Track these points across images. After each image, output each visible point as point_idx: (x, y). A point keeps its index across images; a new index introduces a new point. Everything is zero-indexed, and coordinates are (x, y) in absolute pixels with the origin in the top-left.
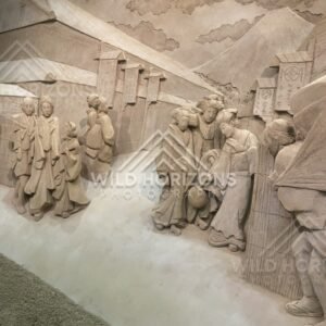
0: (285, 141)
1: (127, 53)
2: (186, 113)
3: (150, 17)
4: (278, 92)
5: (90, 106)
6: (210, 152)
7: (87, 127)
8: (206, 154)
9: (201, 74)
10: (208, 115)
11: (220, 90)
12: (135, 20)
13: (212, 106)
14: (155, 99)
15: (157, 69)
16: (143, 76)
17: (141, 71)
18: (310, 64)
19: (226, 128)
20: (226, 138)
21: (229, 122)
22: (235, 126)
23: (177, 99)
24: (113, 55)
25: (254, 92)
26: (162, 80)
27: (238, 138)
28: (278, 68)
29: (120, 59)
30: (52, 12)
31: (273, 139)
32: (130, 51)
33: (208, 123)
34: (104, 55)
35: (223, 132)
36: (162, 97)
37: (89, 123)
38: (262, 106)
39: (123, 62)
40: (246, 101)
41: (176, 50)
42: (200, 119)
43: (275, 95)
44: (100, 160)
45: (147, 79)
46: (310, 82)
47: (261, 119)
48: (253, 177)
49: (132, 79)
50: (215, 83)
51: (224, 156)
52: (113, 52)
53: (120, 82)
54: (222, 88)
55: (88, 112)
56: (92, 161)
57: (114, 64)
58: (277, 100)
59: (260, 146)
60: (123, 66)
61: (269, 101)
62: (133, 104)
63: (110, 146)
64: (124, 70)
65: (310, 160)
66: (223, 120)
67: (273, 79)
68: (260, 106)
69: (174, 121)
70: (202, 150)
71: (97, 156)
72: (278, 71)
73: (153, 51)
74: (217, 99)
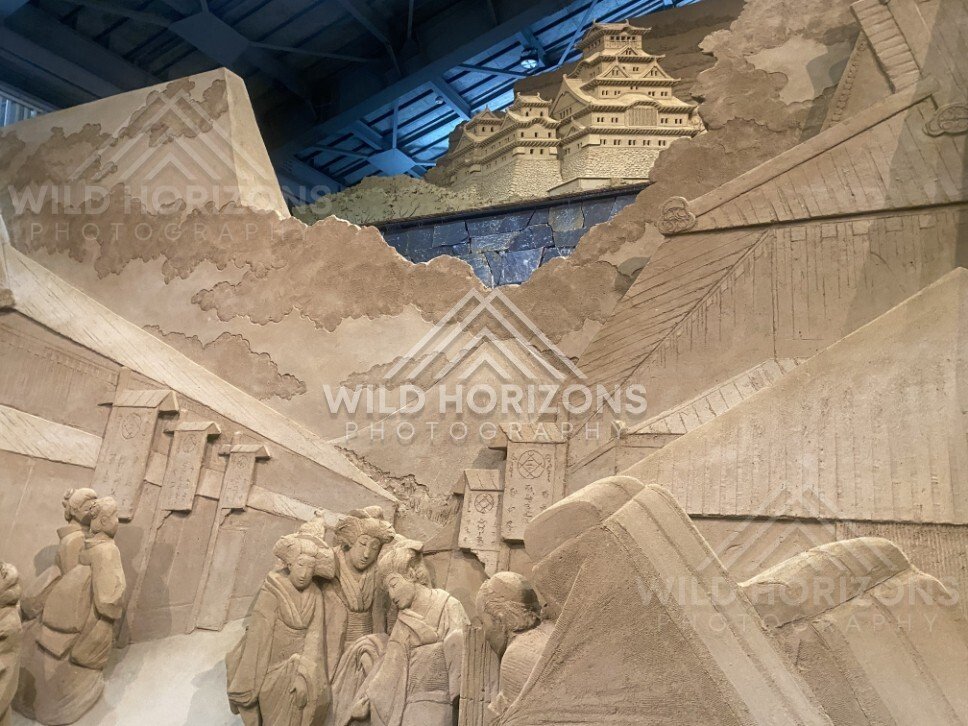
0: (519, 622)
1: (183, 397)
2: (309, 546)
3: (243, 326)
4: (508, 501)
5: (70, 518)
6: (364, 641)
7: (53, 572)
8: (353, 647)
9: (350, 453)
10: (360, 552)
11: (390, 488)
12: (210, 329)
13: (369, 532)
14: (240, 503)
15: (251, 435)
16: (215, 449)
17: (213, 438)
18: (563, 448)
19: (399, 585)
20: (398, 609)
21: (404, 570)
22: (417, 580)
23: (293, 503)
24: (150, 398)
25: (459, 496)
26: (263, 459)
27: (424, 610)
28: (505, 450)
29: (165, 408)
30: (9, 292)
31: (495, 618)
32: (190, 392)
33: (361, 571)
34: (126, 397)
35: (393, 593)
36: (257, 498)
37: (59, 563)
38: (477, 529)
39: (173, 414)
40: (444, 515)
41: (297, 398)
42: (343, 561)
43: (500, 506)
44: (75, 662)
45: (226, 456)
46: (565, 495)
47: (475, 556)
48: (456, 704)
49: (189, 456)
50: (380, 473)
51: (393, 653)
52: (148, 393)
53: (158, 460)
54: (395, 483)
55: (61, 534)
56: (50, 666)
57: (150, 418)
58: (507, 516)
59: (470, 632)
60: (170, 425)
61: (490, 517)
62: (185, 513)
63: (110, 621)
64: (171, 434)
65: (569, 666)
66: (392, 567)
67: (496, 473)
68: (473, 528)
69: (280, 566)
70: (344, 638)
71: (68, 650)
72: (505, 458)
73: (247, 396)
74: (381, 516)
